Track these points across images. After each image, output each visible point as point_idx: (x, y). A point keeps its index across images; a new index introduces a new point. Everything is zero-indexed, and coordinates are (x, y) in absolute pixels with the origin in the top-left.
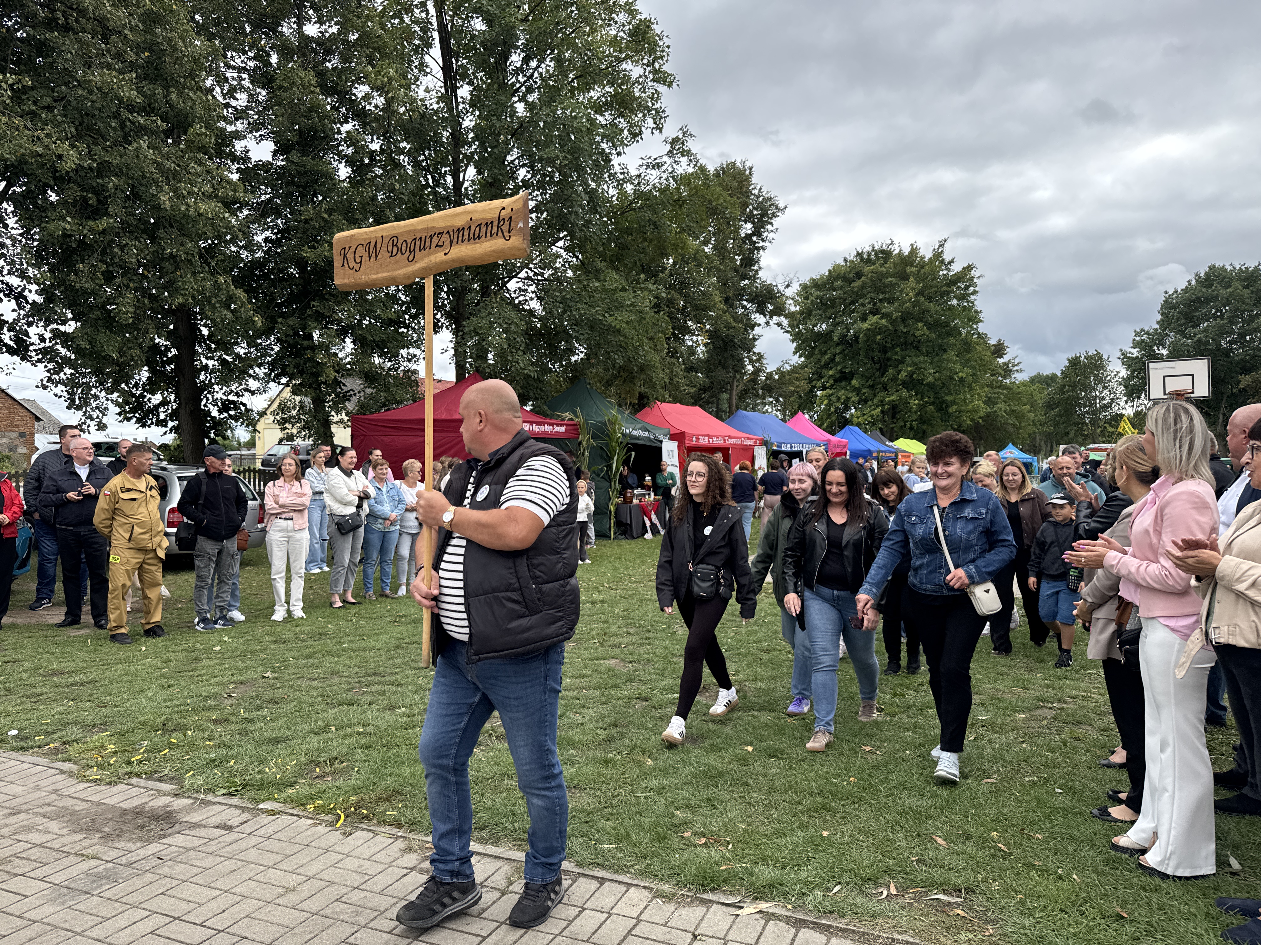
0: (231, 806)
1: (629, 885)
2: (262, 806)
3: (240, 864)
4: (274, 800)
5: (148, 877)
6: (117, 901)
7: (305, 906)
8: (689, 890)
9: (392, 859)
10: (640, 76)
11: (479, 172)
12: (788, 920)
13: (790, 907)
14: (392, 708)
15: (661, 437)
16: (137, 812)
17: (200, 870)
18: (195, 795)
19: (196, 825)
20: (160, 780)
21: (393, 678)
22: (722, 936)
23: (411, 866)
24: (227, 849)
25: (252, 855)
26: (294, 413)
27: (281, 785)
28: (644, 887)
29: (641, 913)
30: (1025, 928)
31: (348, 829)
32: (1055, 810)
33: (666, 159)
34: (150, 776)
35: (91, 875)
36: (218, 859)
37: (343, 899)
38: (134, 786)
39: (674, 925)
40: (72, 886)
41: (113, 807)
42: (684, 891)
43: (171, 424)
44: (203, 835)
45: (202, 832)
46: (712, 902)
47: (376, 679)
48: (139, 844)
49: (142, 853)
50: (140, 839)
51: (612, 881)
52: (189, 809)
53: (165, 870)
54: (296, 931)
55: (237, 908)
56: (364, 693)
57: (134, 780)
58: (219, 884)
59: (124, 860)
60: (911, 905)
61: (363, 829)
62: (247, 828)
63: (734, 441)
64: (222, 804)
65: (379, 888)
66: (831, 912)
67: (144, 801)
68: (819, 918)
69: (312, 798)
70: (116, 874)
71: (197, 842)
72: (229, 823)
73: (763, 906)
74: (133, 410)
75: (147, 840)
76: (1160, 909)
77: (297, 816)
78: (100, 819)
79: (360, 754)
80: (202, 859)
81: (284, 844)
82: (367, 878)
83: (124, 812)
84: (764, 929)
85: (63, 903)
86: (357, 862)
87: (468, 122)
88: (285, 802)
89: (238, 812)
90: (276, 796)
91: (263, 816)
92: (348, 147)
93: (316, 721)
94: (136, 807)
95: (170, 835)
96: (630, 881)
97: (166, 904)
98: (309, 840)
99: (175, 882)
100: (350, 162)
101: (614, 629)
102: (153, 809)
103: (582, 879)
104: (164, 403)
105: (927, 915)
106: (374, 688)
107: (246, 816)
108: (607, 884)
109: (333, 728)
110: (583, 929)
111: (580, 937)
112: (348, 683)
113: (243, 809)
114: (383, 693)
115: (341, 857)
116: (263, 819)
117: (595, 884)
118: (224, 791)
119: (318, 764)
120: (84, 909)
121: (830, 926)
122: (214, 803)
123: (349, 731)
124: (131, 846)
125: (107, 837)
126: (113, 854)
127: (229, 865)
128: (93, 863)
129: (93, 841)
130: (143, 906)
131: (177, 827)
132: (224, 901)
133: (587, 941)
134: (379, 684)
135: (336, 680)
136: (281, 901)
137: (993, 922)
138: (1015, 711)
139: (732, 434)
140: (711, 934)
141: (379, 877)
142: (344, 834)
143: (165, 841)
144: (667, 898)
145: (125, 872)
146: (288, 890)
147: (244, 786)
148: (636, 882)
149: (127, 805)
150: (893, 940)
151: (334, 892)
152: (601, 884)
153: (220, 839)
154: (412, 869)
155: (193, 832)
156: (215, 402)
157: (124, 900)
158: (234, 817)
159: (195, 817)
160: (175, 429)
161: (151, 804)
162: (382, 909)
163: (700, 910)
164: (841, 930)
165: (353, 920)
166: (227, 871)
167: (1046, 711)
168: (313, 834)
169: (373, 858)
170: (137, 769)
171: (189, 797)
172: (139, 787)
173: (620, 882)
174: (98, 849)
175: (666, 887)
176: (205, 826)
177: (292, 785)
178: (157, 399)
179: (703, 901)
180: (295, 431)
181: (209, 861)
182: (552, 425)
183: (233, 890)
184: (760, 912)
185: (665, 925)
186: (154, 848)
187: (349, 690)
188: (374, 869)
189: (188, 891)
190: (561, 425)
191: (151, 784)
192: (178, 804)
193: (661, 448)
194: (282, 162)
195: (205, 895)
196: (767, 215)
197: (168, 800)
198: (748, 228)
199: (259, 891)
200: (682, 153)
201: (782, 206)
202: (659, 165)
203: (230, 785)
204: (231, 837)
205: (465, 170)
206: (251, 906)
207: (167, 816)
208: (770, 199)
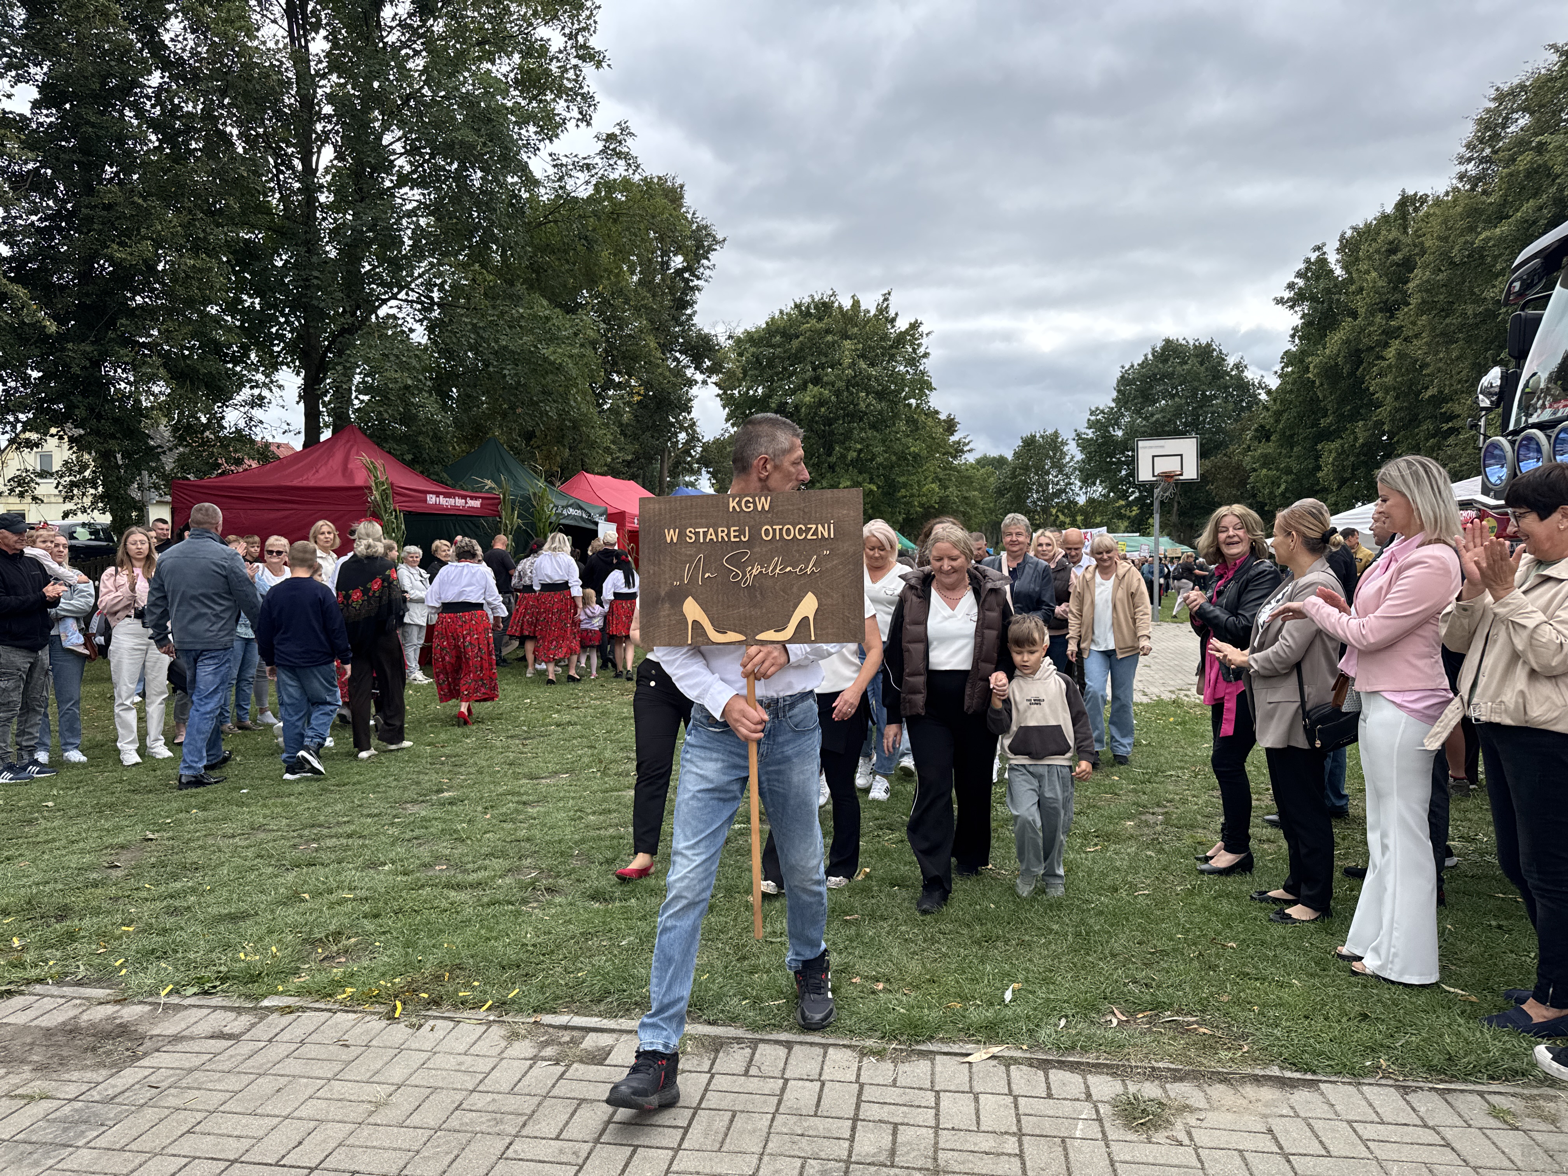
0: (216, 1008)
1: (825, 1046)
2: (266, 1003)
3: (283, 1081)
4: (276, 994)
5: (150, 1114)
6: (122, 1149)
7: (415, 1119)
8: (900, 1043)
9: (498, 1050)
10: (560, 52)
11: (340, 157)
12: (1030, 1062)
13: (1025, 1047)
14: (373, 865)
15: (595, 517)
16: (71, 1030)
17: (228, 1095)
18: (150, 999)
19: (177, 1039)
20: (79, 984)
21: (349, 829)
22: (967, 1089)
23: (531, 1056)
24: (250, 1062)
25: (292, 1066)
27: (282, 972)
28: (844, 1046)
29: (858, 1076)
30: (1278, 1039)
31: (414, 1020)
32: (1230, 916)
33: (597, 160)
34: (60, 982)
35: (54, 1120)
36: (246, 1079)
37: (464, 1106)
38: (44, 996)
39: (904, 1084)
40: (34, 1138)
41: (26, 1028)
42: (895, 1045)
44: (197, 1049)
45: (195, 1046)
46: (931, 1052)
47: (325, 831)
48: (104, 1072)
49: (119, 1083)
50: (102, 1065)
51: (801, 1043)
52: (153, 1019)
53: (172, 1102)
54: (425, 1153)
55: (317, 1136)
56: (317, 850)
57: (38, 988)
58: (269, 1109)
59: (95, 1095)
60: (1149, 1029)
61: (436, 1018)
62: (263, 1033)
64: (200, 1007)
65: (506, 1087)
66: (1073, 1048)
67: (72, 1013)
68: (1062, 1055)
69: (338, 985)
70: (96, 1115)
71: (196, 1061)
72: (226, 1030)
73: (995, 1050)
75: (114, 1065)
76: (1393, 1003)
77: (330, 1010)
78: (16, 1047)
79: (369, 925)
80: (219, 1080)
81: (331, 1048)
82: (481, 1077)
83: (48, 1033)
84: (1008, 1076)
85: (36, 1163)
86: (452, 1061)
87: (324, 88)
88: (299, 994)
89: (232, 1015)
90: (281, 988)
91: (275, 1015)
92: (153, 106)
93: (276, 889)
94: (64, 1023)
95: (145, 1054)
96: (823, 1041)
97: (204, 1145)
98: (366, 1039)
99: (199, 1116)
100: (155, 125)
101: (608, 754)
102: (93, 1025)
103: (761, 1046)
105: (1174, 1038)
106: (330, 843)
107: (245, 1020)
108: (796, 1048)
109: (307, 896)
110: (802, 1102)
111: (804, 1112)
112: (283, 837)
113: (239, 1010)
114: (347, 848)
115: (425, 1055)
116: (278, 1019)
117: (782, 1052)
118: (195, 990)
119: (315, 943)
120: (76, 1167)
121: (1078, 1063)
122: (186, 1008)
123: (333, 897)
124: (89, 1075)
125: (41, 1068)
126: (71, 1090)
127: (266, 1084)
128: (46, 1105)
129: (24, 1076)
130: (169, 1150)
131: (148, 1044)
132: (292, 1130)
133: (816, 1115)
134: (331, 837)
135: (262, 835)
136: (375, 1119)
137: (1244, 1037)
138: (1122, 819)
140: (952, 1088)
141: (496, 1074)
142: (412, 1026)
143: (145, 1062)
144: (880, 1054)
145: (112, 1111)
146: (378, 1105)
147: (224, 980)
148: (831, 1041)
149: (46, 1022)
150: (1153, 1069)
151: (448, 1100)
152: (790, 1049)
153: (230, 1052)
154: (535, 1059)
155: (179, 1047)
157: (133, 1147)
158: (232, 1022)
159: (170, 1026)
161: (85, 1017)
162: (528, 1112)
163: (924, 1064)
164: (1094, 1065)
165: (496, 1129)
166: (269, 1092)
167: (1151, 816)
168: (367, 1032)
169: (472, 1051)
170: (33, 973)
171: (140, 1002)
172: (52, 996)
173: (812, 1044)
174: (38, 1086)
175: (871, 1043)
176: (192, 1038)
177: (296, 972)
179: (923, 1054)
181: (233, 1083)
182: (464, 497)
183: (295, 1114)
184: (993, 1057)
185: (894, 1084)
186: (130, 1075)
187: (295, 846)
188: (483, 1065)
189: (228, 1124)
190: (476, 498)
191: (67, 990)
192: (130, 1013)
193: (596, 531)
194: (47, 117)
195: (257, 1126)
196: (703, 246)
197: (110, 1009)
198: (678, 261)
199: (335, 1111)
200: (619, 155)
201: (720, 237)
202: (588, 167)
203: (200, 981)
204: (244, 1048)
205: (319, 152)
206: (337, 1132)
207: (123, 1031)
208: (706, 227)
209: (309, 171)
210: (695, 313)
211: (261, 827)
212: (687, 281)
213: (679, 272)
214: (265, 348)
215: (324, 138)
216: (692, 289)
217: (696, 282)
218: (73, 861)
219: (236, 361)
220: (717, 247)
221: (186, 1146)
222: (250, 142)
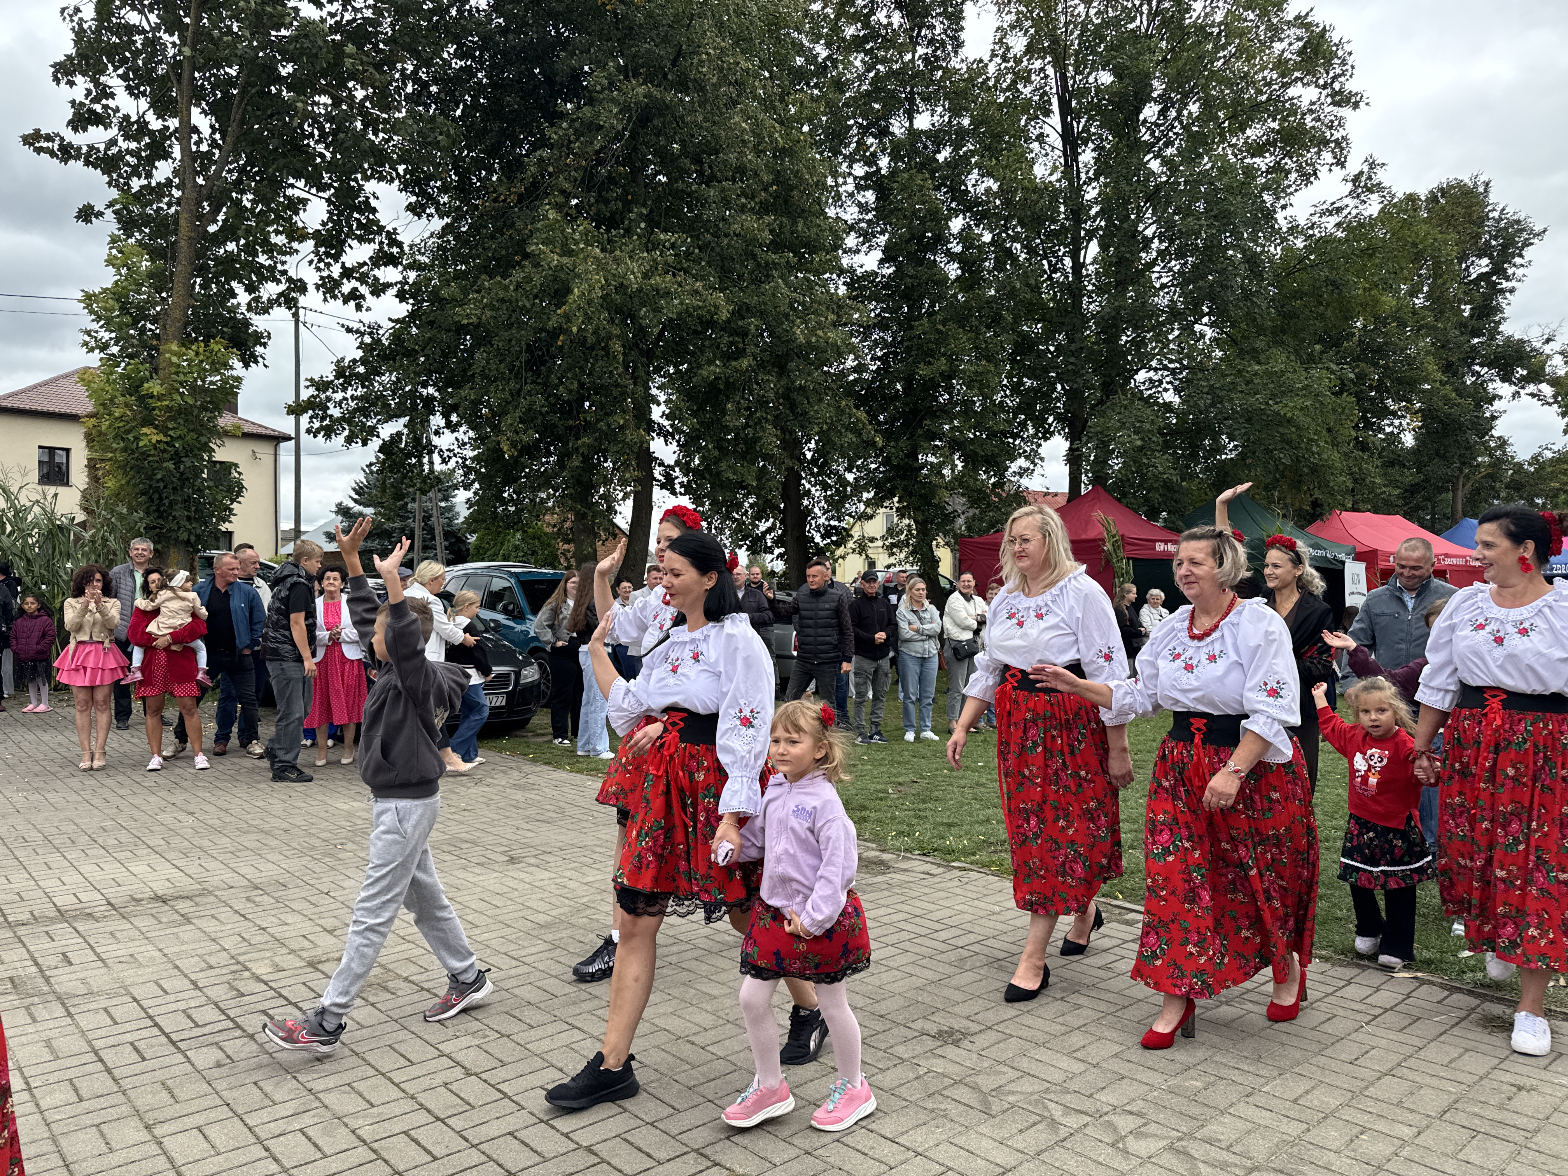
0: (927, 862)
2: (954, 864)
3: (950, 895)
4: (960, 861)
5: (886, 893)
7: (1010, 922)
8: (1346, 957)
10: (1314, 104)
11: (1104, 248)
12: (1442, 986)
13: (1447, 978)
15: (1342, 556)
18: (897, 853)
19: (905, 870)
22: (1375, 986)
24: (936, 885)
25: (958, 891)
26: (902, 537)
27: (966, 853)
33: (1348, 200)
36: (933, 890)
39: (1329, 975)
42: (1342, 957)
43: (777, 551)
44: (914, 876)
45: (913, 874)
46: (1369, 967)
49: (875, 880)
52: (897, 861)
55: (959, 917)
58: (941, 903)
59: (864, 883)
62: (948, 875)
63: (1455, 561)
64: (920, 860)
66: (1490, 987)
68: (1476, 989)
69: (994, 863)
71: (912, 879)
72: (931, 872)
73: (1419, 974)
74: (745, 538)
75: (874, 875)
77: (985, 873)
80: (921, 888)
81: (980, 889)
84: (1417, 987)
88: (972, 863)
89: (934, 866)
90: (963, 859)
91: (956, 870)
93: (979, 817)
95: (890, 874)
97: (907, 909)
98: (1000, 889)
99: (907, 898)
102: (869, 859)
104: (769, 530)
107: (940, 869)
109: (994, 822)
113: (939, 865)
116: (957, 873)
118: (919, 852)
119: (991, 845)
122: (914, 859)
127: (942, 894)
130: (891, 906)
131: (891, 869)
132: (947, 913)
135: (983, 789)
136: (990, 918)
139: (1449, 552)
140: (1365, 983)
144: (1324, 958)
145: (869, 889)
146: (994, 913)
147: (933, 851)
153: (928, 880)
155: (906, 874)
156: (818, 527)
158: (935, 870)
159: (903, 865)
160: (780, 556)
163: (1356, 971)
164: (1498, 998)
166: (942, 897)
171: (892, 853)
175: (1324, 953)
176: (913, 871)
177: (974, 854)
178: (763, 526)
179: (1358, 966)
180: (903, 556)
181: (926, 890)
184: (1415, 978)
185: (1321, 973)
189: (919, 904)
192: (886, 856)
193: (1343, 571)
194: (889, 270)
195: (931, 907)
196: (1514, 244)
197: (877, 853)
198: (1483, 265)
199: (970, 910)
200: (1370, 190)
201: (1537, 228)
202: (1339, 210)
203: (922, 849)
204: (937, 880)
205: (1087, 247)
206: (969, 917)
207: (882, 862)
208: (1518, 222)
209: (1078, 266)
210: (1505, 319)
211: (982, 785)
212: (1495, 284)
213: (1482, 277)
214: (1039, 422)
215: (1091, 234)
216: (1502, 291)
217: (1505, 284)
218: (872, 787)
219: (1015, 436)
220: (1535, 241)
221: (899, 907)
222: (1031, 251)
